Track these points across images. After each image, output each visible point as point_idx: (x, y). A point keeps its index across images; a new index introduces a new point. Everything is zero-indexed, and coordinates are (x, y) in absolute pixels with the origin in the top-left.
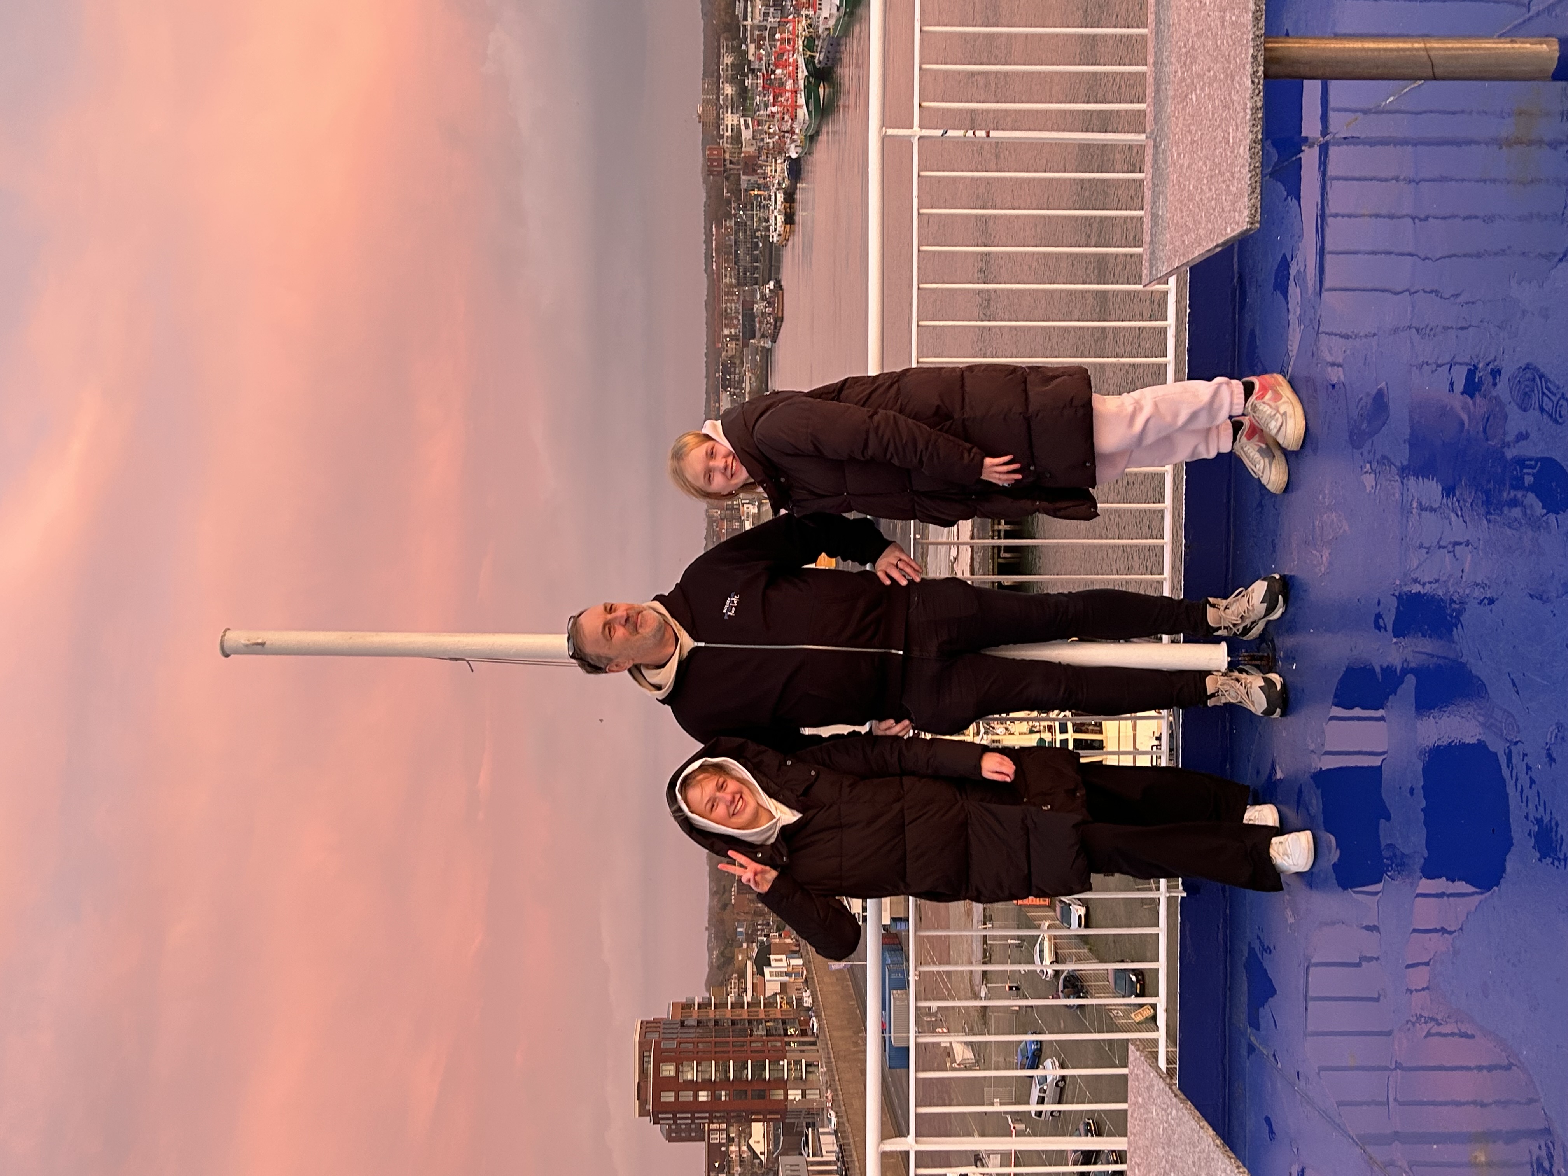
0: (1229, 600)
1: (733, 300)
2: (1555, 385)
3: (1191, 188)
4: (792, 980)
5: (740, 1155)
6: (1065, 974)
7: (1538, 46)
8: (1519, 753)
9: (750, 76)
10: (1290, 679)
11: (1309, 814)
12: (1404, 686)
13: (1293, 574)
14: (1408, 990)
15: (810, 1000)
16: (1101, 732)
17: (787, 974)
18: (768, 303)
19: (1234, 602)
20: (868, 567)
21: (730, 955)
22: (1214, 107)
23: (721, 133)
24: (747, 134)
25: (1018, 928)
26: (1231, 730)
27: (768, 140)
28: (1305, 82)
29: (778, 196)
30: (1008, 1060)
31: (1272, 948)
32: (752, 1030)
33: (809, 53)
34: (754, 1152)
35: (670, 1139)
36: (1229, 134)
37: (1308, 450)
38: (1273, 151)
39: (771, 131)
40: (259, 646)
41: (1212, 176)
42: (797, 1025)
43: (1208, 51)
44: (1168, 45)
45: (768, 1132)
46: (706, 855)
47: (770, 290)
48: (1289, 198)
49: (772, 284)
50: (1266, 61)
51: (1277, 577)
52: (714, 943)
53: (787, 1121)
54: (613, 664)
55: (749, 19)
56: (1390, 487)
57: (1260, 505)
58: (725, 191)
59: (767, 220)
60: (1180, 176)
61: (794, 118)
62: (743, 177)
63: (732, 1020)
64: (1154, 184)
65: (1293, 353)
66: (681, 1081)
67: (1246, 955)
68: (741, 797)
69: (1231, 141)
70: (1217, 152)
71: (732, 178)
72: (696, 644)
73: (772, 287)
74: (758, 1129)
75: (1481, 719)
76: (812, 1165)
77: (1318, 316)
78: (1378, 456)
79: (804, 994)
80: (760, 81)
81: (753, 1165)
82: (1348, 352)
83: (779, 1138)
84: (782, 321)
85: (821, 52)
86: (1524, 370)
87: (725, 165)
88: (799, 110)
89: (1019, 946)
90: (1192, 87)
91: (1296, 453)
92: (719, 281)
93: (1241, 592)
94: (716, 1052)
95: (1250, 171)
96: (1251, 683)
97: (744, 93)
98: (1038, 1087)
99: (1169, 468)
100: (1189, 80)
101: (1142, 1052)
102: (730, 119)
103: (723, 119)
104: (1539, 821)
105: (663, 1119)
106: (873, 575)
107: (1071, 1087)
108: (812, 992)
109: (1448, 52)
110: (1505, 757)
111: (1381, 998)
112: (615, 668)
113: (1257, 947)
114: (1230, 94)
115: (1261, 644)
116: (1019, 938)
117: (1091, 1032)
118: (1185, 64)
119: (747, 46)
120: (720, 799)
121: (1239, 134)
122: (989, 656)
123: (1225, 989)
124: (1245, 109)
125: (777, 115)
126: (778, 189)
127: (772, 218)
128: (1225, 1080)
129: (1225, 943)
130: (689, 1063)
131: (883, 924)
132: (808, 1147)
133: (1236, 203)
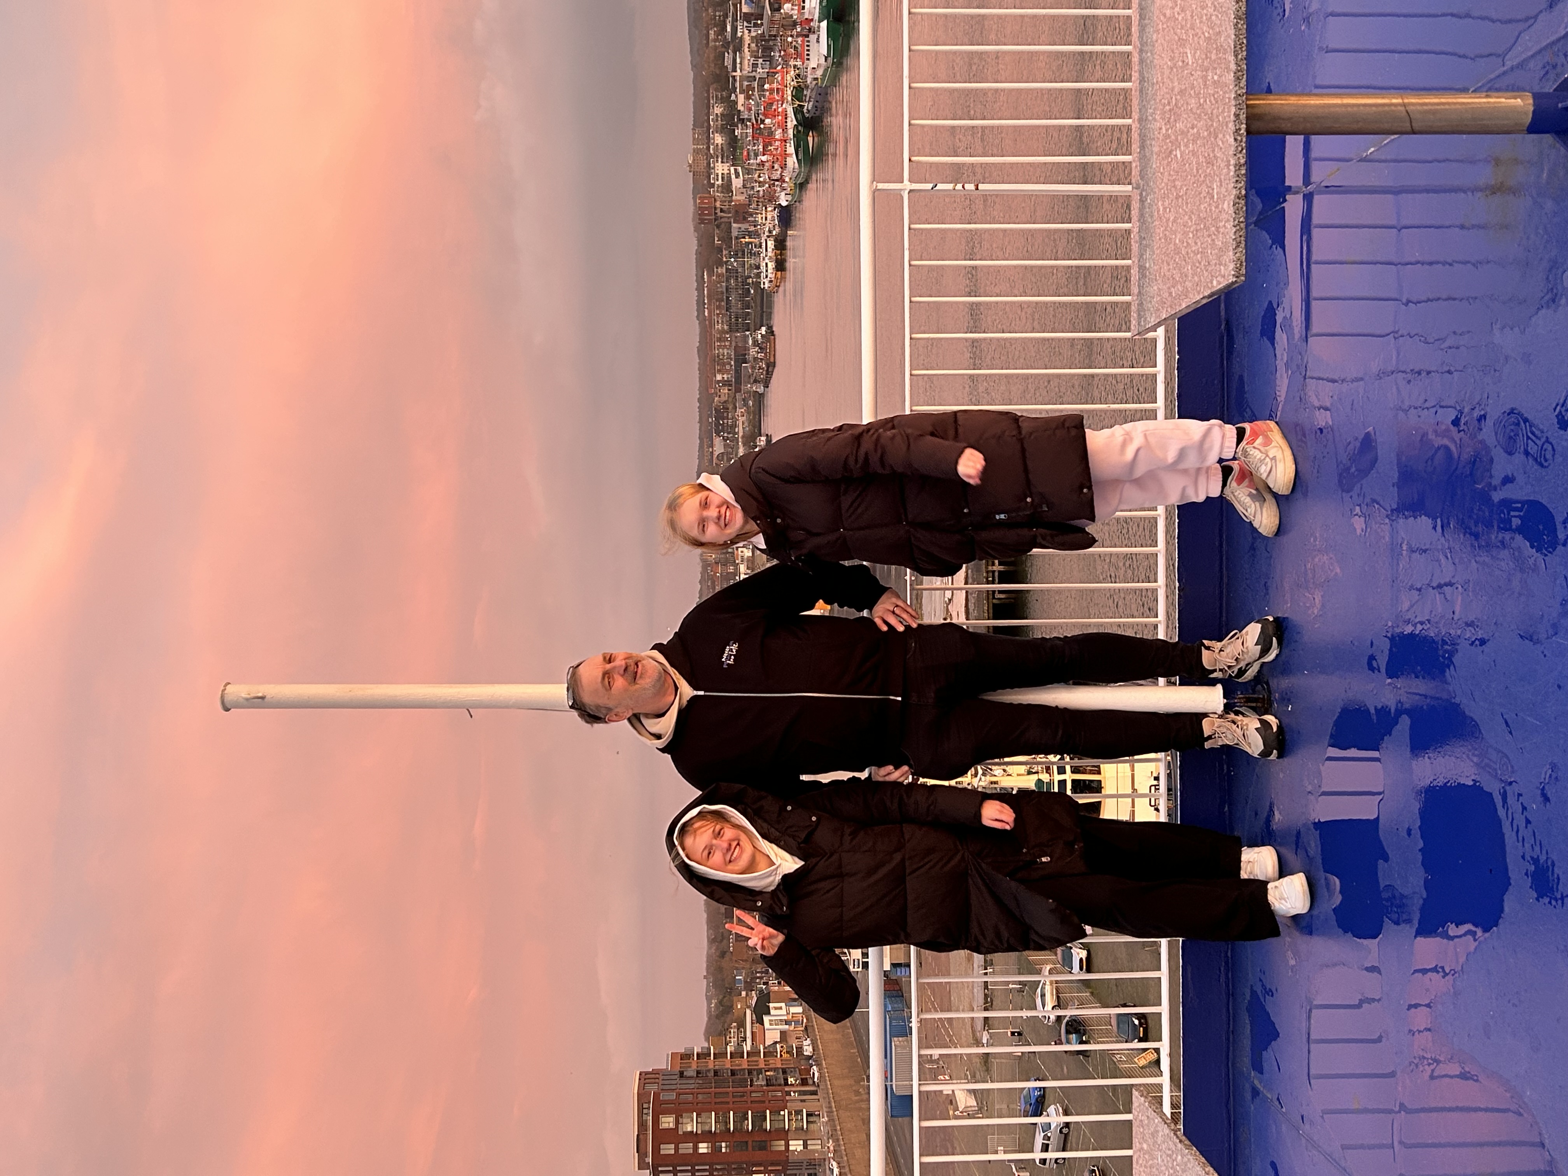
0: (1223, 642)
1: (725, 346)
2: (1539, 429)
3: (1177, 241)
4: (792, 1028)
6: (1067, 1019)
7: (1513, 100)
8: (1514, 793)
9: (740, 126)
10: (1286, 721)
11: (1308, 856)
12: (1398, 727)
13: (1286, 616)
14: (1410, 1031)
15: (810, 1049)
16: (1099, 773)
17: (787, 1022)
18: (760, 348)
19: (1229, 644)
20: (865, 613)
21: (730, 1005)
22: (1198, 163)
23: (712, 181)
24: (737, 183)
25: (1019, 974)
26: (1229, 771)
27: (758, 189)
28: (1287, 136)
29: (769, 243)
30: (1011, 1106)
31: (1274, 991)
32: (752, 1081)
33: (798, 103)
36: (1213, 189)
37: (1298, 494)
38: (1257, 200)
39: (761, 179)
40: (260, 700)
41: (1197, 231)
42: (797, 1075)
43: (1191, 109)
44: (1152, 102)
46: (703, 902)
47: (762, 336)
48: (1274, 246)
49: (764, 329)
50: (1247, 118)
51: (1271, 619)
52: (713, 992)
53: (788, 1172)
54: (613, 714)
55: (739, 71)
56: (1379, 530)
57: (1253, 548)
58: (716, 239)
59: (758, 267)
60: (1166, 230)
61: (784, 167)
62: (734, 225)
63: (731, 1070)
64: (1140, 237)
65: (1281, 398)
66: (680, 1133)
67: (1249, 998)
68: (738, 844)
69: (1216, 197)
70: (1202, 206)
71: (723, 226)
72: (696, 693)
73: (764, 333)
75: (1475, 759)
77: (1305, 361)
78: (1368, 500)
79: (805, 1043)
80: (750, 131)
82: (1335, 397)
84: (774, 366)
85: (809, 101)
86: (1509, 414)
87: (716, 213)
88: (788, 159)
89: (1021, 991)
90: (1176, 144)
91: (1286, 497)
92: (711, 327)
93: (1236, 634)
94: (715, 1103)
95: (1235, 226)
97: (733, 142)
98: (1042, 1134)
99: (1161, 510)
100: (1173, 137)
101: (1146, 1097)
102: (720, 168)
103: (714, 168)
104: (1535, 861)
105: (663, 1172)
106: (870, 622)
107: (1075, 1134)
108: (812, 1040)
109: (1425, 108)
110: (1500, 797)
111: (1384, 1040)
112: (614, 718)
113: (1259, 989)
114: (1213, 151)
115: (1256, 686)
116: (1020, 983)
117: (1095, 1078)
118: (1168, 122)
119: (736, 96)
120: (717, 847)
121: (1223, 190)
123: (1228, 1032)
124: (1228, 165)
125: (767, 164)
126: (768, 237)
127: (763, 268)
128: (1230, 1125)
129: (1227, 986)
130: (688, 1114)
131: (885, 971)
133: (1221, 256)
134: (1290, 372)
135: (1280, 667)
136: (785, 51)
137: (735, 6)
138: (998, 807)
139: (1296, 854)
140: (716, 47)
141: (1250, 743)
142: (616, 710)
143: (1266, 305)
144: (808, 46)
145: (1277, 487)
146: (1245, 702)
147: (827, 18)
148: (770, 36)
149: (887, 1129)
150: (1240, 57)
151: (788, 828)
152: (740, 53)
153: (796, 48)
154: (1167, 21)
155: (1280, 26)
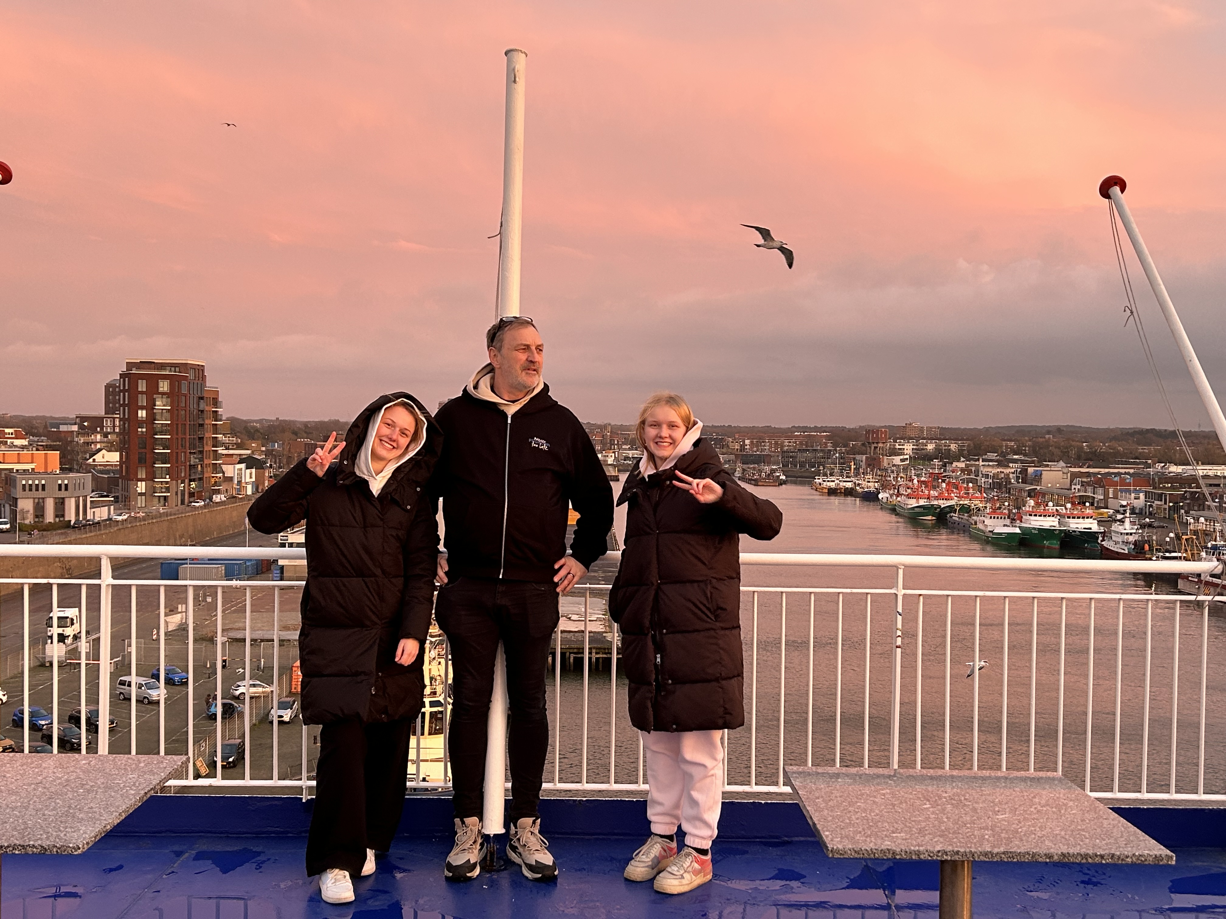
1: (772, 447)
3: (859, 804)
4: (235, 486)
5: (93, 443)
9: (941, 463)
11: (367, 899)
15: (218, 500)
16: (430, 734)
17: (239, 482)
18: (769, 475)
20: (569, 551)
21: (256, 437)
22: (919, 821)
23: (898, 441)
24: (897, 460)
26: (435, 837)
27: (892, 476)
28: (939, 892)
29: (850, 484)
31: (260, 870)
32: (194, 453)
33: (958, 508)
34: (96, 454)
35: (107, 387)
36: (900, 833)
38: (884, 868)
39: (899, 479)
40: (513, 79)
41: (867, 820)
42: (197, 489)
43: (962, 817)
44: (966, 786)
45: (112, 465)
47: (779, 476)
48: (848, 880)
49: (783, 477)
50: (955, 861)
51: (556, 873)
52: (266, 425)
53: (120, 480)
54: (496, 353)
55: (983, 463)
57: (612, 859)
58: (854, 443)
59: (831, 475)
60: (867, 795)
61: (909, 496)
62: (864, 457)
63: (203, 438)
64: (861, 775)
65: (730, 884)
66: (155, 396)
67: (254, 850)
69: (894, 835)
70: (886, 824)
71: (864, 448)
72: (510, 417)
73: (781, 478)
74: (114, 457)
76: (83, 500)
77: (758, 904)
79: (223, 496)
80: (937, 471)
81: (85, 453)
83: (106, 474)
84: (755, 485)
85: (959, 518)
87: (873, 443)
88: (915, 500)
90: (935, 805)
92: (786, 437)
94: (177, 424)
95: (871, 850)
96: (473, 852)
97: (928, 458)
98: (143, 683)
100: (940, 802)
101: (181, 766)
102: (909, 447)
103: (908, 442)
105: (124, 381)
106: (562, 554)
108: (225, 501)
112: (492, 354)
113: (261, 858)
114: (929, 834)
118: (952, 799)
119: (963, 461)
121: (899, 841)
122: (497, 646)
123: (227, 832)
124: (919, 845)
125: (911, 484)
126: (855, 483)
127: (833, 478)
128: (153, 833)
129: (264, 833)
130: (169, 403)
131: (277, 561)
132: (99, 497)
133: (848, 838)
134: (750, 891)
135: (518, 880)
136: (998, 500)
137: (1033, 462)
138: (413, 652)
139: (369, 890)
140: (1001, 447)
141: (458, 854)
142: (499, 355)
143: (803, 873)
144: (1001, 518)
145: (660, 879)
146: (490, 851)
147: (1023, 534)
148: (1010, 489)
149: (152, 559)
150: (1003, 856)
151: (403, 486)
152: (997, 465)
153: (1000, 508)
154: (1029, 799)
155: (1021, 888)
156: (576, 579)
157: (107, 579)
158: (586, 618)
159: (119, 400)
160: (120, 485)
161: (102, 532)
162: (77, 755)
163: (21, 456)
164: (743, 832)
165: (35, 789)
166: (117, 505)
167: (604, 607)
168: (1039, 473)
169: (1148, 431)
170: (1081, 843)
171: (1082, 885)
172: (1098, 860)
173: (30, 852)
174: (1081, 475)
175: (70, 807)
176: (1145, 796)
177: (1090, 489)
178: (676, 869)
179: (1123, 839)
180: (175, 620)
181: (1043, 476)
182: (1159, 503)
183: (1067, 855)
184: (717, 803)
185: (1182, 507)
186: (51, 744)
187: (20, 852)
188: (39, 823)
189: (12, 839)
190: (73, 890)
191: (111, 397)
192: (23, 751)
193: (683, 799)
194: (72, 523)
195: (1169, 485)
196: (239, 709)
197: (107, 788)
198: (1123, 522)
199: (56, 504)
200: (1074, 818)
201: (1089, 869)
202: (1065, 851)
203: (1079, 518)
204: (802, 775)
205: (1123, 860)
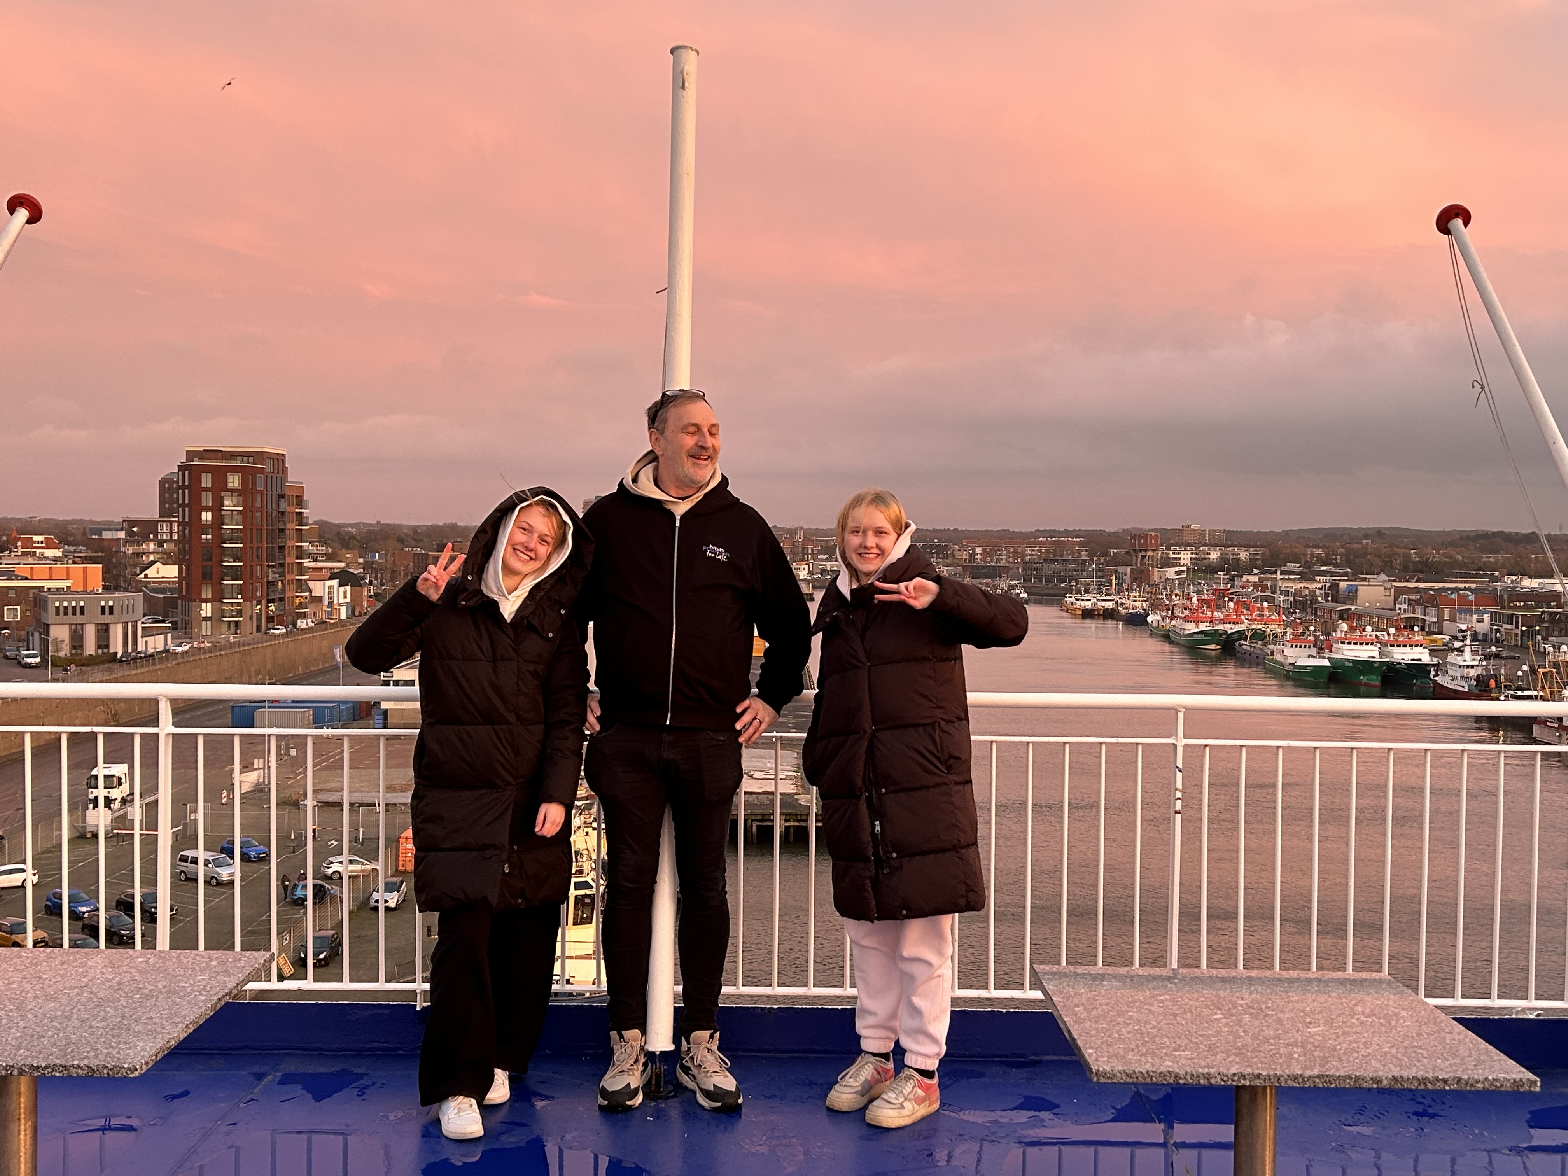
1: (1009, 557)
3: (1130, 1014)
4: (325, 608)
5: (144, 553)
9: (1228, 576)
10: (638, 1114)
11: (500, 1134)
15: (304, 626)
16: (575, 924)
17: (331, 604)
20: (755, 691)
21: (350, 546)
22: (1208, 1036)
23: (1173, 548)
24: (1171, 572)
26: (586, 1055)
27: (1164, 594)
28: (1232, 1126)
29: (1110, 603)
31: (364, 1097)
32: (273, 566)
33: (1249, 635)
34: (147, 568)
35: (162, 482)
36: (1184, 1051)
38: (1160, 1095)
39: (1174, 597)
40: (681, 84)
41: (1142, 1034)
42: (278, 612)
43: (1263, 1030)
44: (1268, 991)
45: (169, 582)
48: (1114, 1111)
50: (1255, 1087)
51: (740, 1101)
52: (364, 530)
53: (180, 602)
54: (658, 435)
55: (1282, 577)
57: (812, 1084)
58: (1116, 551)
59: (1087, 592)
60: (1141, 1002)
61: (1186, 619)
62: (1129, 569)
63: (284, 547)
64: (1129, 976)
65: (963, 1116)
66: (223, 494)
67: (355, 1071)
68: (531, 559)
69: (1177, 1053)
70: (1166, 1040)
71: (1128, 557)
74: (171, 572)
76: (133, 626)
77: (999, 1141)
79: (309, 621)
80: (1222, 587)
81: (135, 566)
82: (963, 1170)
83: (161, 593)
85: (1251, 647)
87: (1141, 551)
88: (1193, 624)
90: (1228, 1014)
92: (1028, 543)
94: (251, 530)
95: (1147, 1072)
96: (634, 1075)
97: (1210, 570)
98: (210, 859)
100: (1234, 1011)
101: (264, 965)
102: (1186, 556)
103: (1185, 550)
105: (184, 475)
106: (746, 695)
108: (312, 628)
112: (654, 437)
113: (364, 1082)
114: (1222, 1052)
118: (1250, 1007)
119: (1257, 574)
121: (1183, 1061)
123: (322, 1050)
124: (1208, 1067)
125: (1188, 602)
126: (1117, 603)
127: (1087, 596)
128: (227, 1050)
129: (369, 1049)
130: (241, 503)
131: (379, 703)
132: (152, 623)
133: (1117, 1058)
134: (988, 1125)
135: (691, 1110)
136: (1301, 623)
137: (1346, 574)
138: (558, 820)
139: (502, 1122)
140: (1305, 555)
142: (661, 438)
143: (1058, 1101)
144: (1305, 646)
147: (1333, 666)
148: (1316, 609)
149: (220, 702)
150: (1317, 1080)
151: (543, 609)
152: (1299, 579)
153: (1303, 634)
154: (1350, 1008)
155: (1337, 1122)
156: (764, 726)
157: (166, 727)
158: (776, 775)
159: (178, 498)
160: (180, 607)
161: (158, 667)
162: (131, 951)
163: (53, 570)
164: (979, 1049)
165: (79, 994)
166: (175, 632)
167: (795, 762)
168: (1354, 590)
169: (1495, 534)
170: (1418, 1064)
171: (1415, 1118)
172: (1439, 1086)
173: (73, 1072)
174: (1409, 591)
175: (123, 1017)
176: (1496, 1002)
177: (1419, 609)
178: (894, 1095)
179: (1472, 1059)
180: (252, 777)
181: (1359, 593)
182: (1509, 627)
183: (1400, 1079)
184: (945, 1011)
185: (1538, 633)
186: (96, 937)
187: (61, 1075)
188: (85, 1037)
189: (51, 1057)
190: (128, 1122)
191: (167, 496)
192: (61, 946)
193: (901, 1006)
194: (119, 656)
195: (1522, 604)
196: (332, 892)
197: (170, 993)
198: (1462, 651)
199: (98, 631)
200: (1408, 1031)
201: (1424, 1097)
202: (1397, 1075)
203: (1405, 646)
204: (1057, 977)
205: (1472, 1085)
